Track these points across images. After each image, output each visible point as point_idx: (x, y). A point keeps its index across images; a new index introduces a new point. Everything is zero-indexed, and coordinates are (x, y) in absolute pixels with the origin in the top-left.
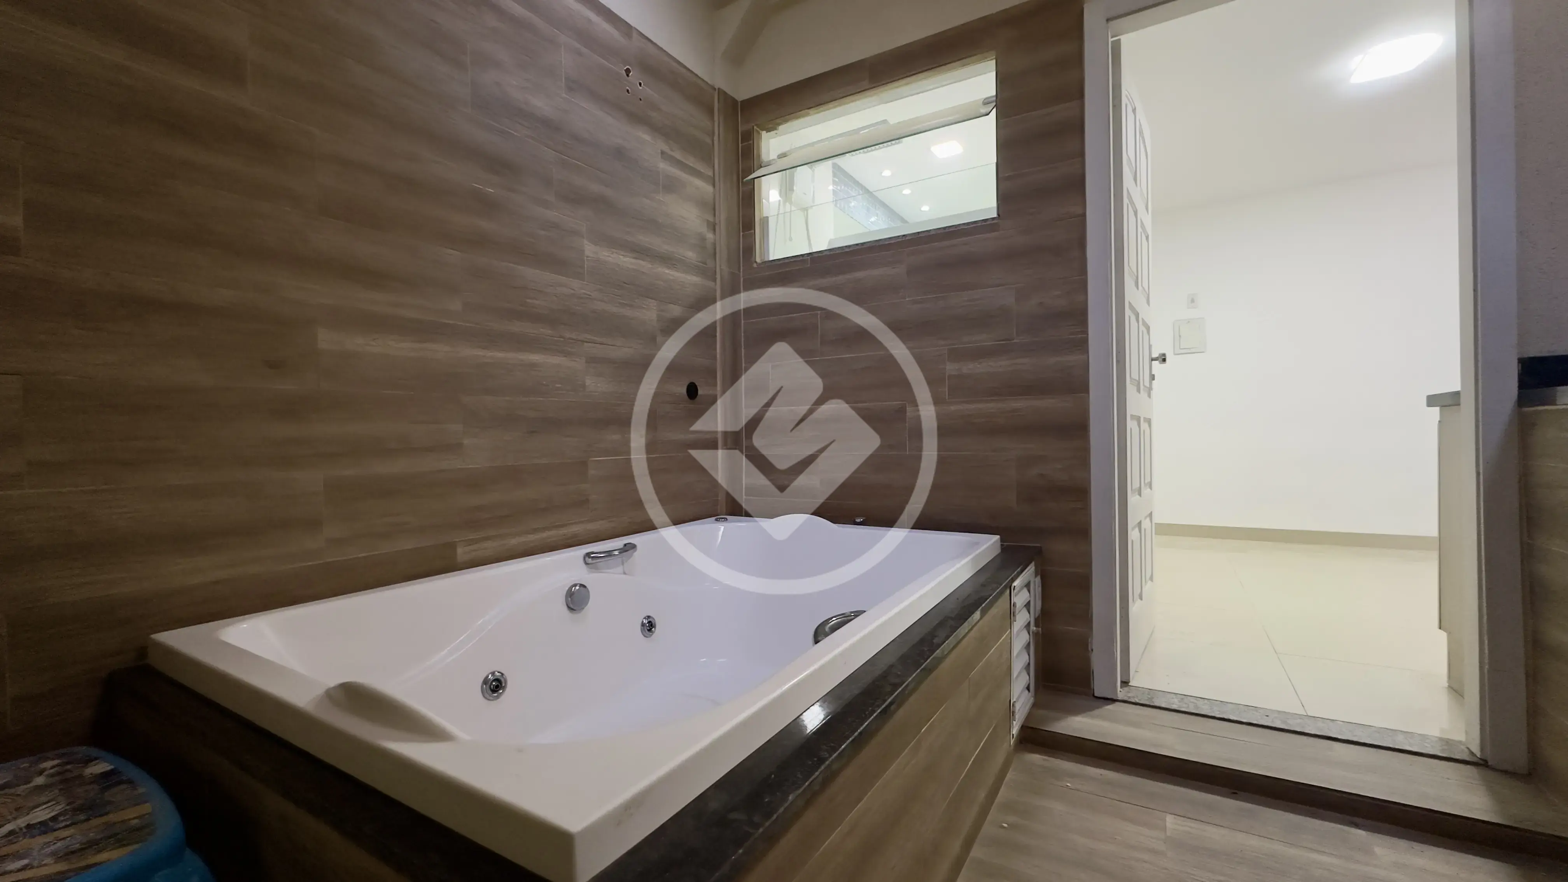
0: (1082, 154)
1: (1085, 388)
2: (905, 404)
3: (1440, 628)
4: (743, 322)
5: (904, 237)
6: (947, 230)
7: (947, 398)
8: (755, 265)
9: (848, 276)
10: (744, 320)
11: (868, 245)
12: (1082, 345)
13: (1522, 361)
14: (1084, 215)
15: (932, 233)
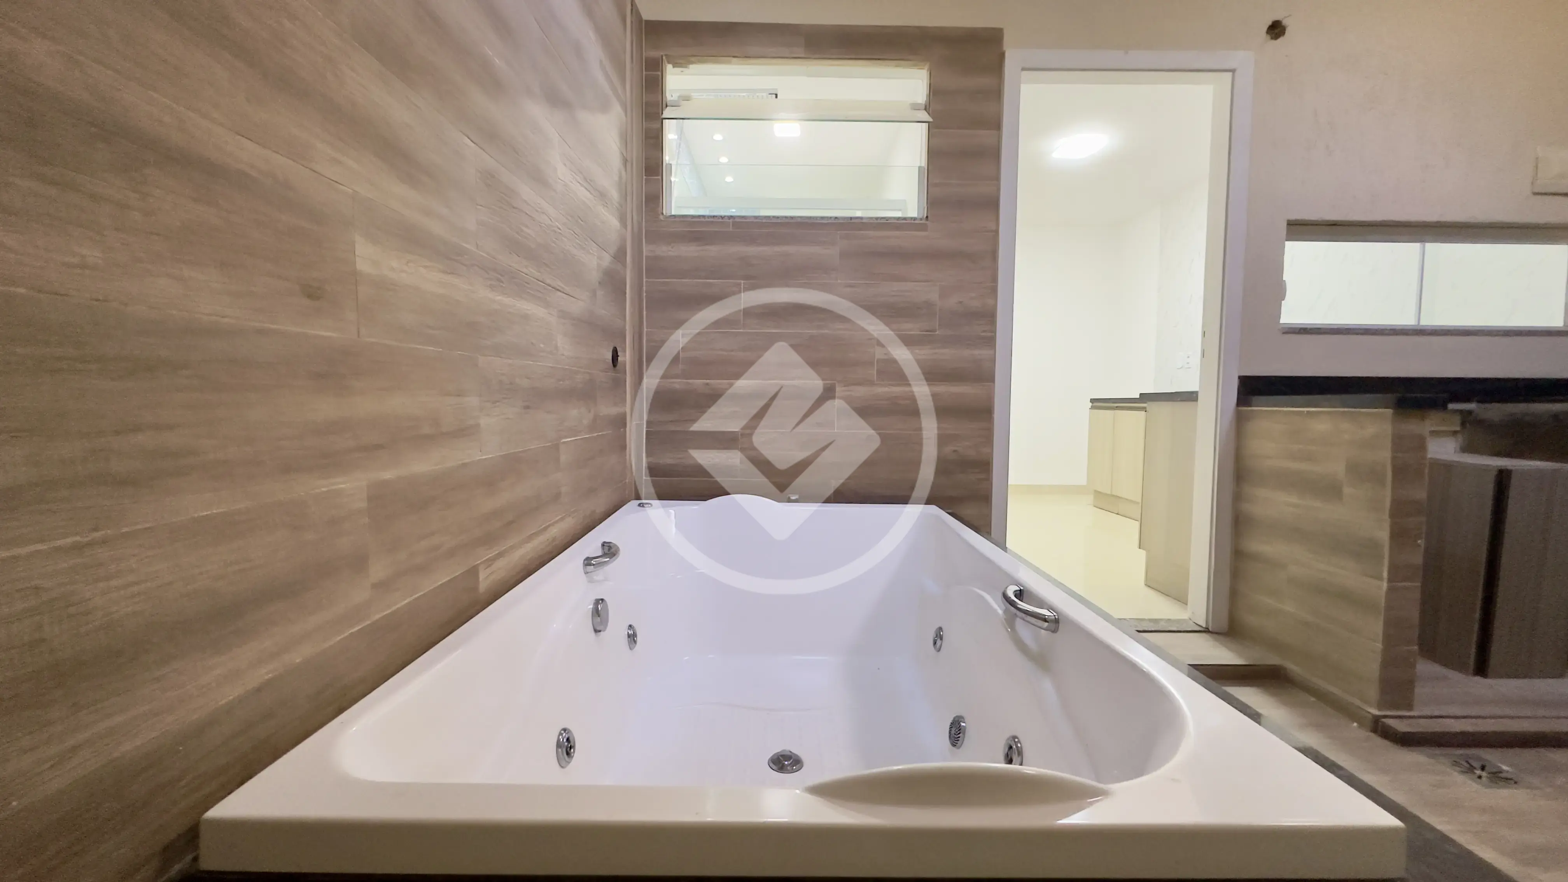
0: (997, 178)
1: (992, 379)
2: (835, 383)
3: (1140, 548)
4: (644, 280)
5: (836, 219)
6: (879, 221)
7: (875, 380)
8: (661, 217)
9: (778, 249)
10: (646, 278)
11: (799, 220)
12: (990, 341)
13: (1240, 378)
14: (997, 232)
15: (864, 221)
